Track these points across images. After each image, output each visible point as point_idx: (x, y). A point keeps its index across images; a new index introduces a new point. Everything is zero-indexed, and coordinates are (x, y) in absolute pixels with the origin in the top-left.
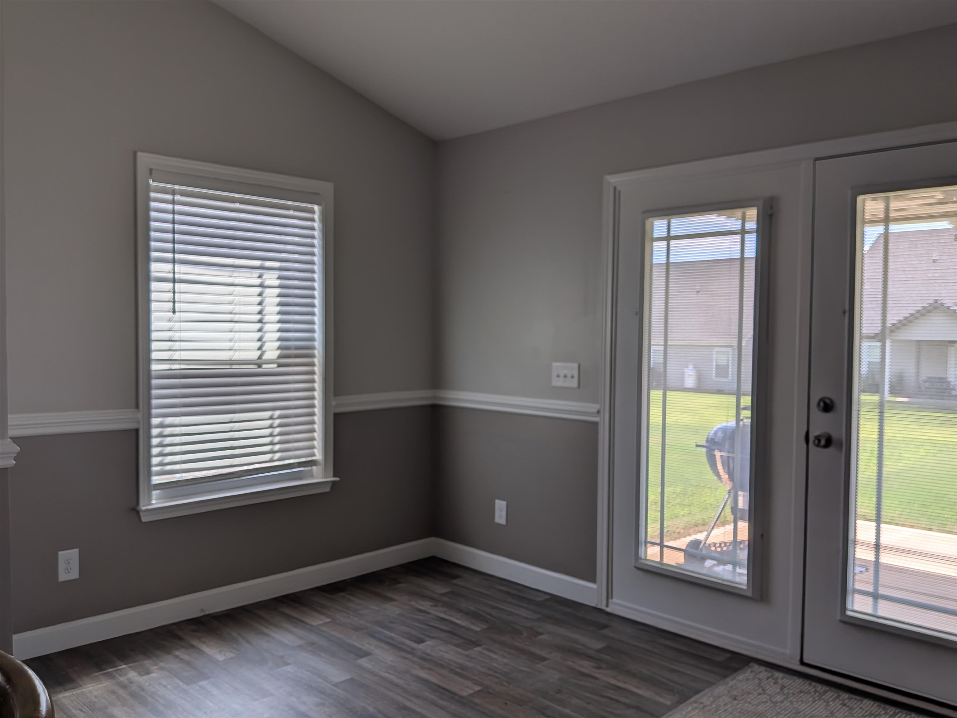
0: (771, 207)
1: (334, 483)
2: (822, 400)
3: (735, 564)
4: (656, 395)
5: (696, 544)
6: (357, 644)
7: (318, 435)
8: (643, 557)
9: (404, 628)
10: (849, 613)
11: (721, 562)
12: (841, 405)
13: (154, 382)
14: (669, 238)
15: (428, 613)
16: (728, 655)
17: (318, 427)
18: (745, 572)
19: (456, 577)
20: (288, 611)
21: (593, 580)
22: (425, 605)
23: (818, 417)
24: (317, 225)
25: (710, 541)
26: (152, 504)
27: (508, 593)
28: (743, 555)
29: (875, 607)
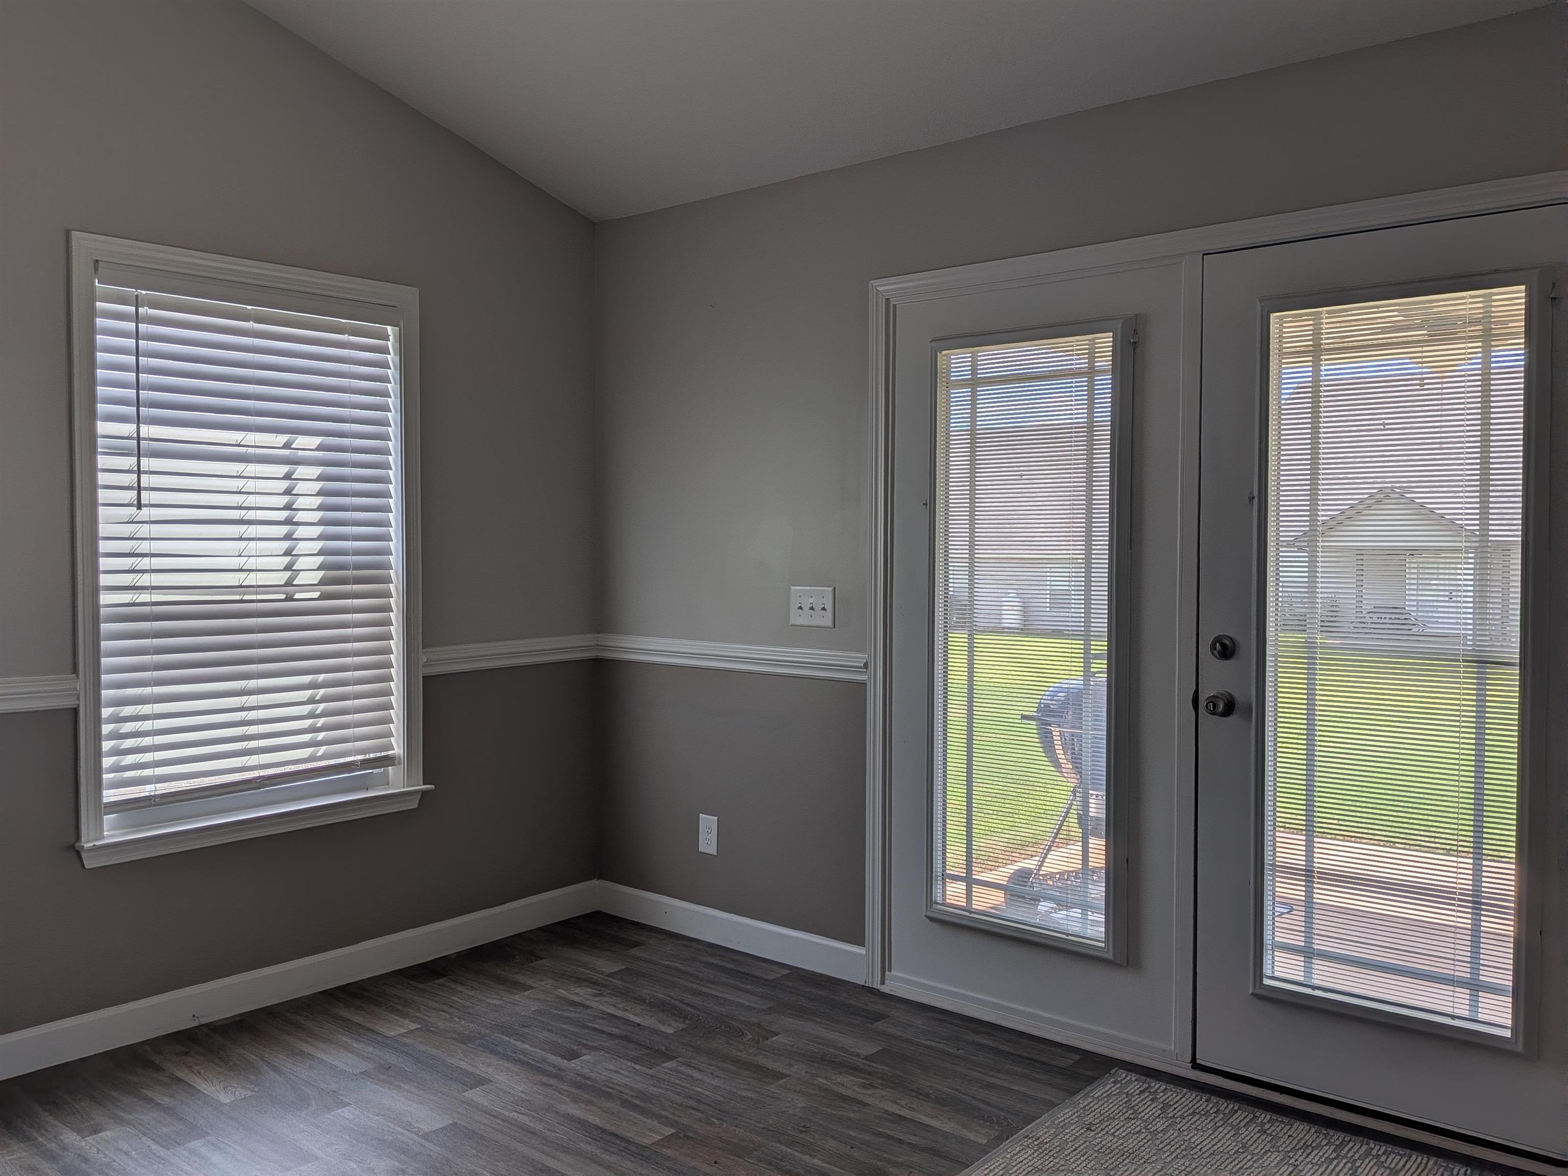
0: (1136, 332)
1: (424, 793)
2: (1218, 640)
3: (1085, 907)
4: (958, 640)
5: (1022, 876)
6: (463, 1065)
7: (397, 713)
8: (939, 900)
9: (545, 1035)
10: (1267, 982)
11: (1063, 904)
12: (1248, 648)
13: (105, 627)
14: (974, 382)
15: (587, 1007)
16: (1077, 1057)
17: (397, 700)
18: (1101, 918)
19: (636, 944)
20: (345, 1013)
21: (859, 941)
22: (581, 994)
23: (1212, 665)
24: (392, 358)
25: (1045, 870)
26: (103, 837)
27: (718, 967)
28: (1097, 891)
29: (1308, 971)
